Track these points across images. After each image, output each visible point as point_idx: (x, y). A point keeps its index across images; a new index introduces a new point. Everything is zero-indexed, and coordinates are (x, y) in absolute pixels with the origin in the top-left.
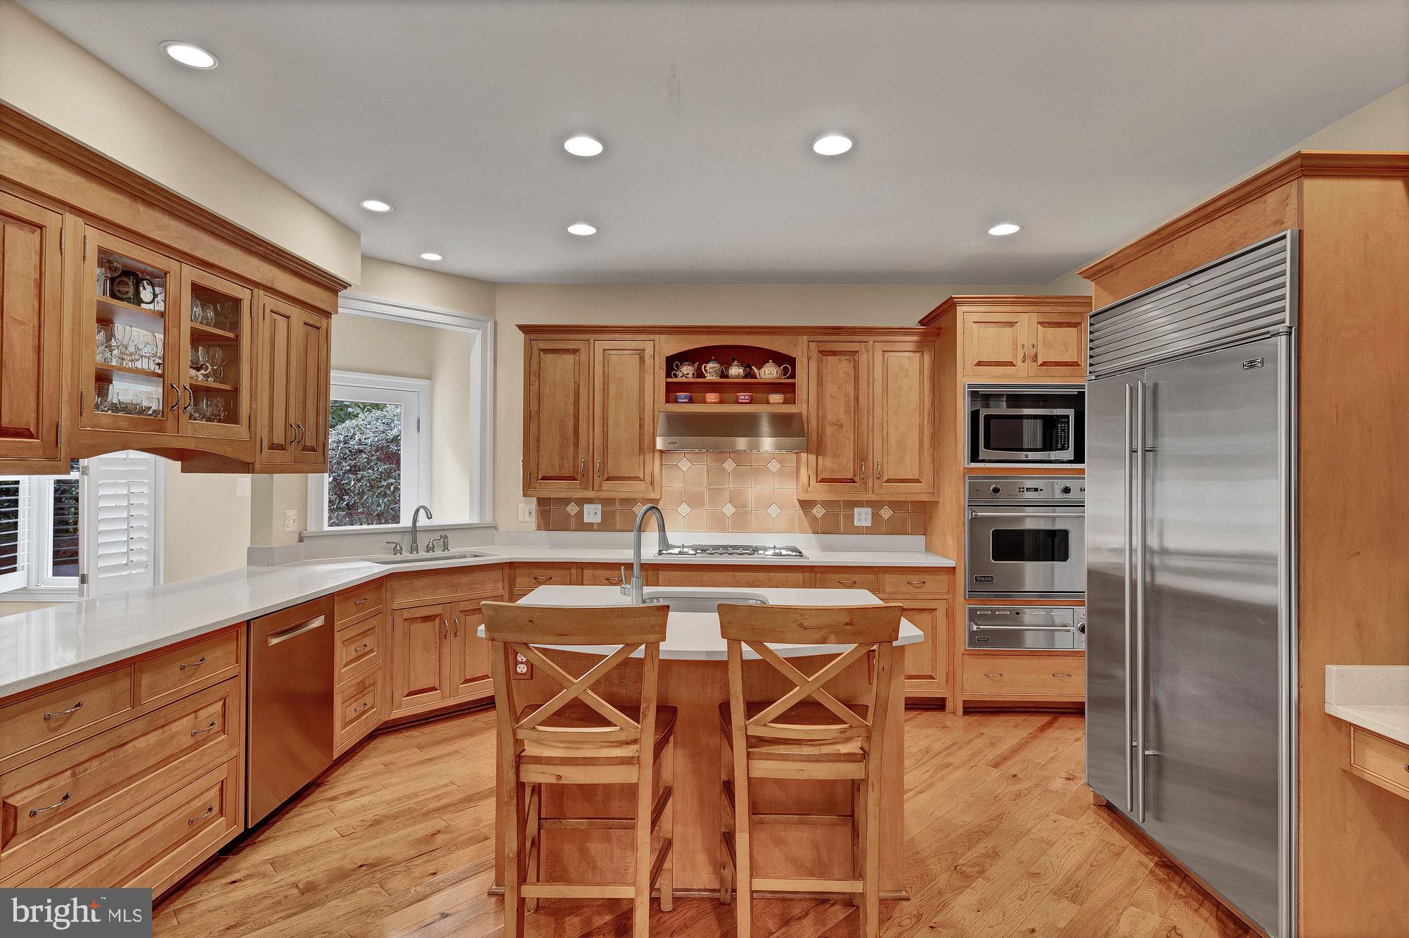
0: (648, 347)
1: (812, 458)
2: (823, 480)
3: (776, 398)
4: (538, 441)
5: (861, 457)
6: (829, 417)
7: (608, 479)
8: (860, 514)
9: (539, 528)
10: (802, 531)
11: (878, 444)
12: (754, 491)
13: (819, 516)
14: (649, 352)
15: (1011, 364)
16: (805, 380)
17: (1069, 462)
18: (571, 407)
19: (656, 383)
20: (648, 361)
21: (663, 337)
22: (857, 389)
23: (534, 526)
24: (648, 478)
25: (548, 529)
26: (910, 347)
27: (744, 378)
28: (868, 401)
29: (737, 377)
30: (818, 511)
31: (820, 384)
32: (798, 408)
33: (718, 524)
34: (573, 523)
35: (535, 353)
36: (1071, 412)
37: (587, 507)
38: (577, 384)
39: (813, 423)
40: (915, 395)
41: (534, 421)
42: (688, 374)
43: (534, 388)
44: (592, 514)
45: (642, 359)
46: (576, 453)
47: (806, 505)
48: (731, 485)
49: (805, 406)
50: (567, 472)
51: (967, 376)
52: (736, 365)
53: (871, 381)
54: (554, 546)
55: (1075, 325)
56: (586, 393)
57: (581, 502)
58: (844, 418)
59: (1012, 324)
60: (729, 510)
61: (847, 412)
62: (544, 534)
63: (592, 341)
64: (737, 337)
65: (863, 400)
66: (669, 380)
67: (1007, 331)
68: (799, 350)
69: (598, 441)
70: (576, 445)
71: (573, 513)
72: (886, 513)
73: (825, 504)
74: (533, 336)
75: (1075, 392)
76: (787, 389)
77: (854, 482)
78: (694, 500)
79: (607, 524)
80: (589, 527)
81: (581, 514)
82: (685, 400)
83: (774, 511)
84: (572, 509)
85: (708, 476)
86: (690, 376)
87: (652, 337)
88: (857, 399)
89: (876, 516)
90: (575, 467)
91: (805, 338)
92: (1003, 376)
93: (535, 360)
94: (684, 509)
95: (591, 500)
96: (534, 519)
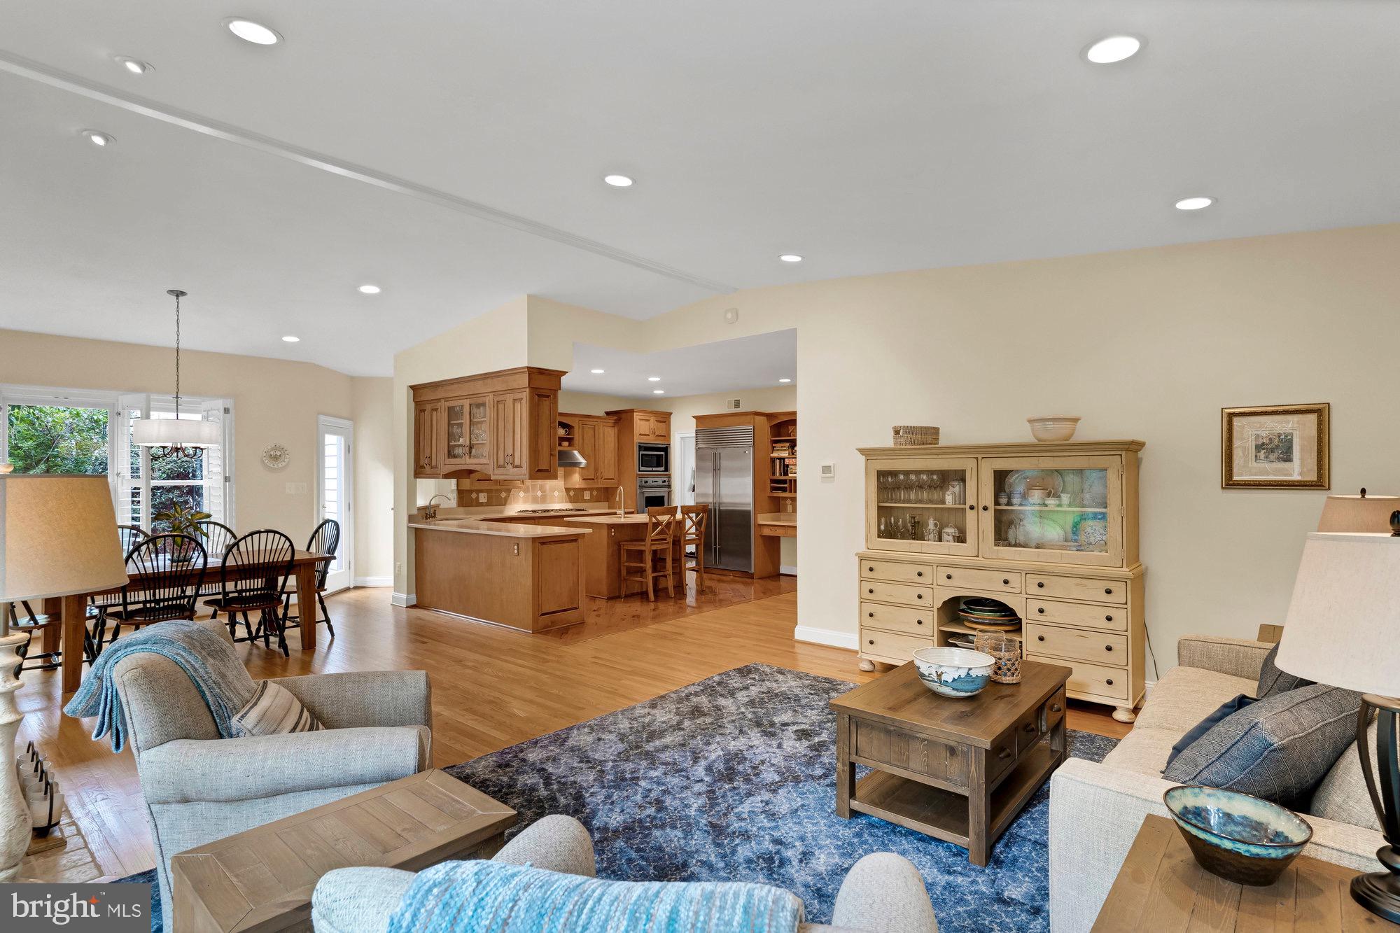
3: (566, 444)
5: (596, 470)
8: (588, 494)
9: (458, 506)
10: (566, 502)
11: (602, 464)
13: (574, 494)
15: (648, 435)
16: (578, 437)
17: (663, 471)
22: (595, 441)
23: (455, 505)
25: (463, 506)
26: (611, 425)
30: (572, 493)
31: (583, 439)
33: (535, 500)
34: (474, 503)
36: (663, 453)
40: (612, 445)
44: (483, 498)
47: (568, 490)
49: (578, 447)
51: (638, 440)
55: (665, 422)
57: (478, 491)
58: (591, 453)
59: (648, 420)
60: (539, 493)
61: (592, 450)
62: (461, 509)
65: (597, 446)
67: (647, 423)
72: (595, 493)
73: (575, 490)
75: (665, 446)
76: (570, 440)
77: (594, 480)
78: (526, 491)
79: (489, 504)
80: (482, 504)
83: (556, 493)
84: (474, 496)
88: (595, 445)
89: (591, 494)
91: (576, 418)
92: (647, 440)
94: (522, 494)
95: (482, 491)
96: (456, 502)
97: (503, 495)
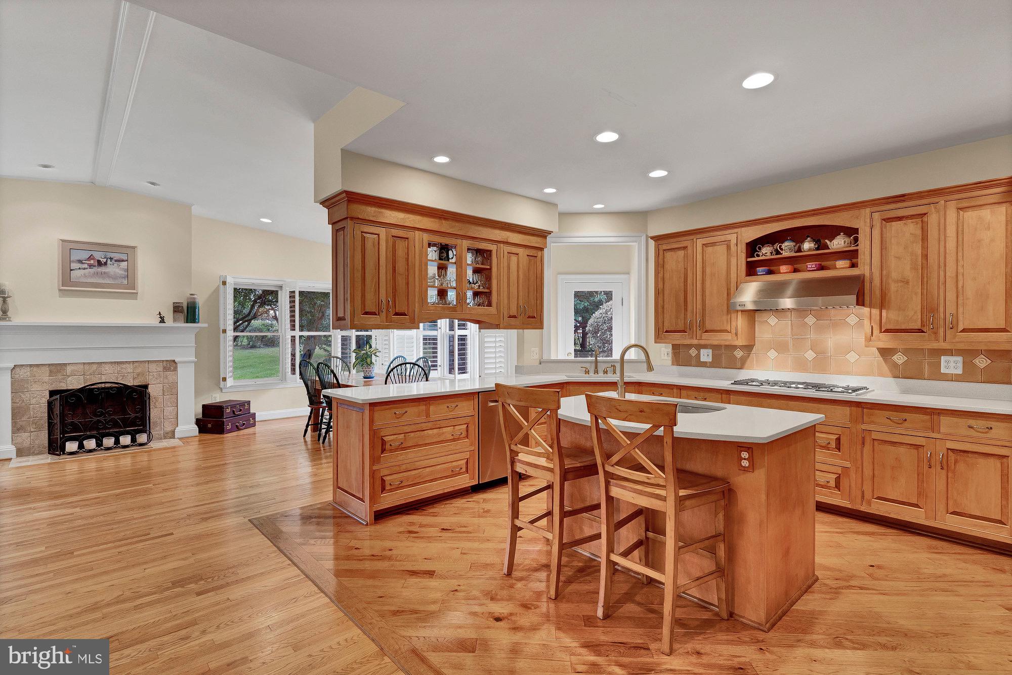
0: (733, 238)
1: (876, 312)
2: (887, 331)
3: (842, 263)
4: (663, 308)
5: (930, 309)
6: (894, 275)
7: (706, 331)
8: (948, 362)
9: (673, 364)
10: (881, 375)
11: (951, 296)
12: (832, 340)
13: (900, 362)
14: (734, 241)
16: (868, 247)
18: (682, 285)
19: (739, 264)
20: (733, 248)
21: (743, 229)
22: (925, 248)
23: (670, 362)
24: (733, 331)
25: (678, 365)
27: (814, 250)
28: (939, 256)
29: (810, 250)
30: (899, 359)
31: (884, 248)
32: (863, 269)
33: (801, 366)
34: (694, 362)
35: (661, 253)
37: (703, 351)
38: (686, 269)
39: (877, 281)
41: (661, 295)
42: (766, 253)
43: (661, 275)
44: (706, 355)
45: (729, 247)
46: (685, 315)
47: (885, 353)
48: (812, 335)
49: (867, 268)
50: (681, 327)
52: (809, 242)
53: (942, 238)
54: (682, 375)
56: (691, 275)
57: (699, 347)
58: (909, 274)
60: (810, 355)
61: (914, 268)
62: (675, 368)
63: (695, 240)
64: (803, 220)
65: (932, 257)
66: (749, 260)
68: (861, 221)
69: (699, 306)
70: (686, 310)
71: (694, 355)
72: (981, 361)
73: (903, 351)
74: (660, 242)
76: (851, 256)
77: (923, 332)
78: (781, 347)
79: (716, 363)
80: (704, 365)
81: (698, 355)
82: (762, 273)
83: (852, 357)
84: (693, 352)
85: (792, 329)
86: (769, 254)
87: (736, 230)
88: (925, 256)
89: (968, 364)
90: (685, 324)
91: (868, 210)
93: (661, 257)
94: (772, 354)
95: (705, 347)
96: (670, 358)
97: (739, 354)
